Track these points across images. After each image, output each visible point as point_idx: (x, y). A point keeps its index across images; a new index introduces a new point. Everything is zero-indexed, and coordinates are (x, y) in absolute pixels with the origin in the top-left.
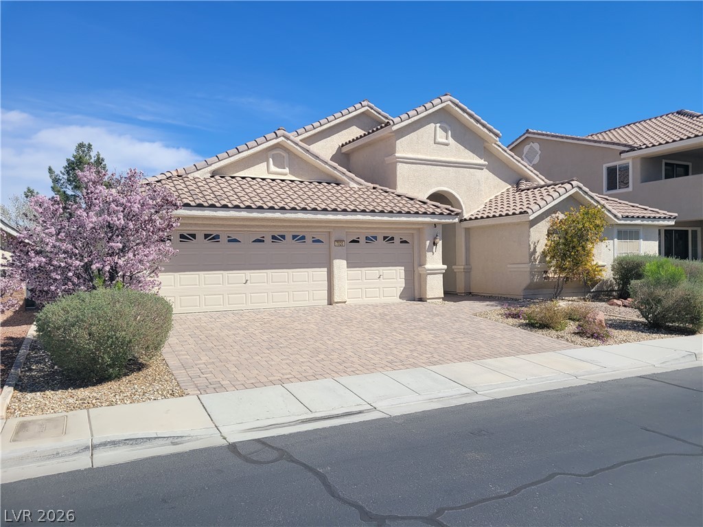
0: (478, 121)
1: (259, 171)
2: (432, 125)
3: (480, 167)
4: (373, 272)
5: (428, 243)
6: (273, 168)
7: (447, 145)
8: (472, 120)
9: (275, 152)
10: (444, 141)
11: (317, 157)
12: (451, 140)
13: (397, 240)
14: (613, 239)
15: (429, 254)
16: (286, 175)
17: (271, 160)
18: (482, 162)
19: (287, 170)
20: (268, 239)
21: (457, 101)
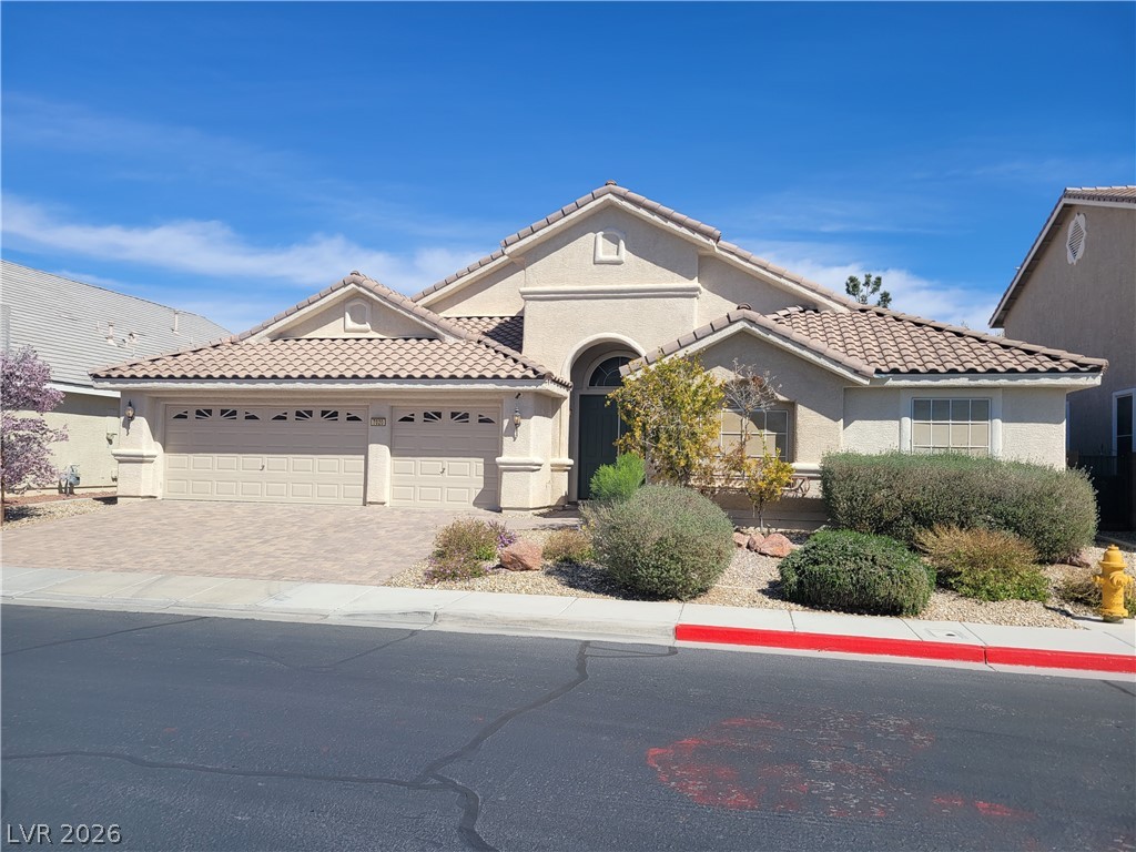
0: (666, 217)
1: (333, 329)
2: (591, 236)
3: (690, 294)
4: (433, 464)
5: (506, 422)
6: (350, 324)
7: (618, 263)
8: (656, 218)
9: (352, 304)
10: (614, 257)
11: (398, 306)
12: (625, 254)
13: (474, 418)
14: (898, 418)
15: (507, 440)
16: (367, 331)
17: (347, 315)
18: (695, 283)
19: (368, 326)
20: (291, 416)
21: (623, 190)
